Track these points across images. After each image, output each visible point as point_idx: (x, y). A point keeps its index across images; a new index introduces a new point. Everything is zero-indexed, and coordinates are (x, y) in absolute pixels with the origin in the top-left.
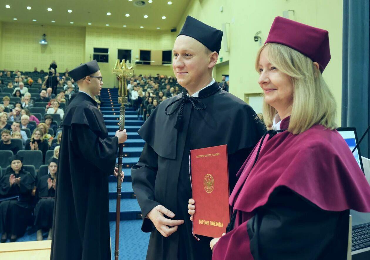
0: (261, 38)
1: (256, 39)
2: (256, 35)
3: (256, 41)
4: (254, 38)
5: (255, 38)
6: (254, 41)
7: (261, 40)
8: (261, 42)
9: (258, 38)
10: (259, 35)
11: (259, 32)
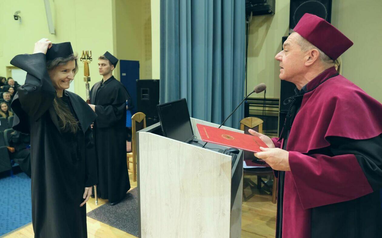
0: (21, 18)
1: (16, 18)
2: (15, 14)
3: (16, 19)
4: (13, 17)
5: (15, 16)
6: (14, 19)
7: (20, 19)
8: (20, 21)
9: (18, 17)
10: (19, 15)
11: (19, 11)
